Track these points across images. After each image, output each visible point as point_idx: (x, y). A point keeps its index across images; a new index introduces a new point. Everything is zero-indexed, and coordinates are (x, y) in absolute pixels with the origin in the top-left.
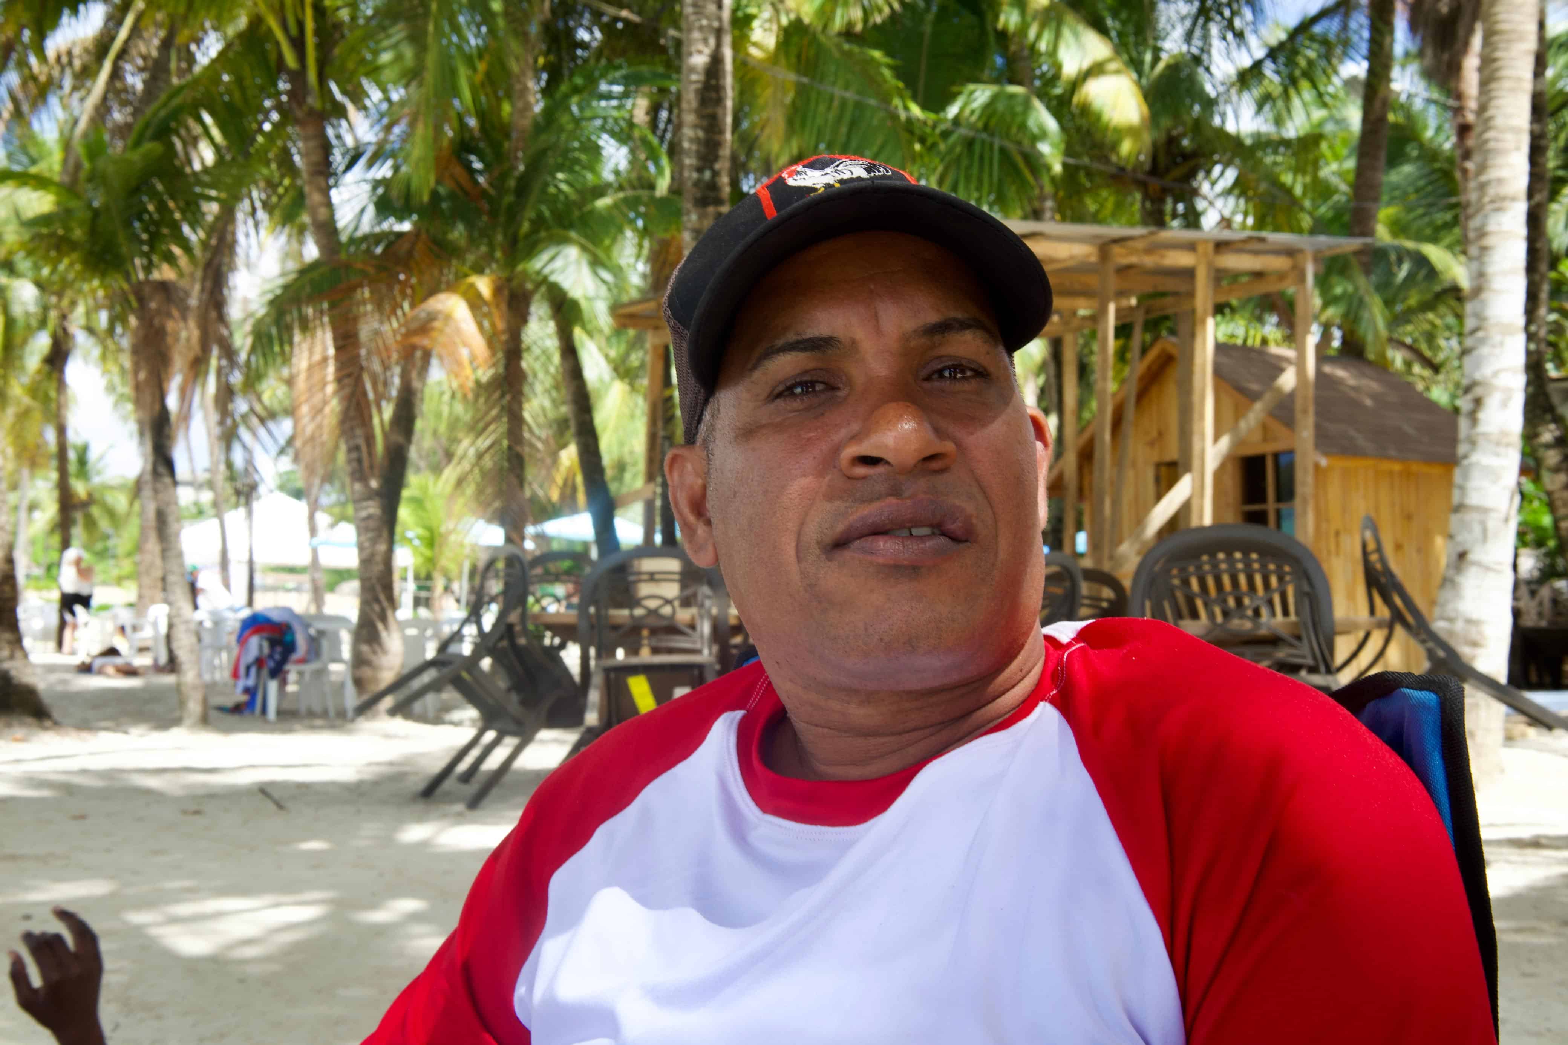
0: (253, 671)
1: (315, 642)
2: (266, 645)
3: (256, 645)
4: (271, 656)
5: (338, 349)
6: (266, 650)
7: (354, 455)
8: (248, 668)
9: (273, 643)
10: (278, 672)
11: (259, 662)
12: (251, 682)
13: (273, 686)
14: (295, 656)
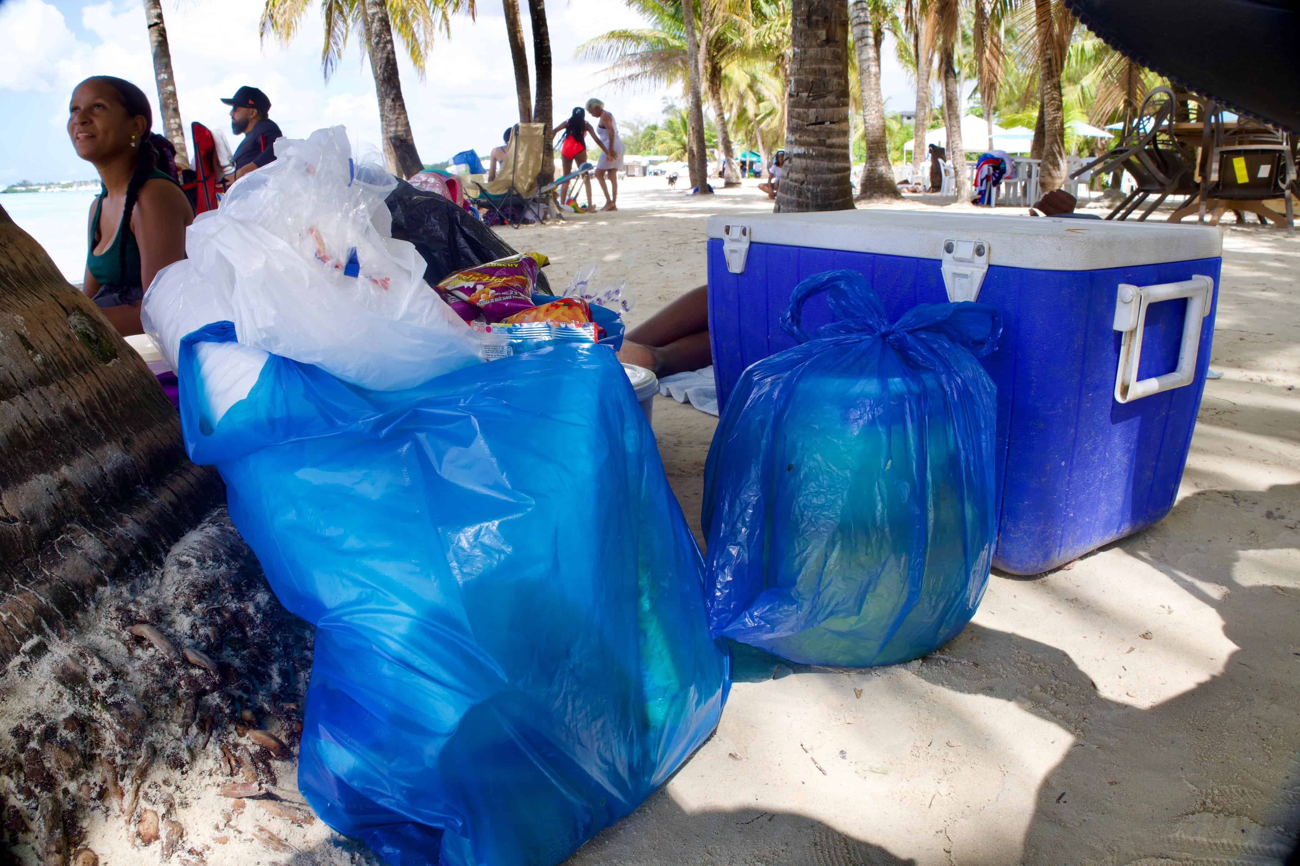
0: (985, 182)
1: (1015, 168)
2: (991, 168)
3: (986, 169)
4: (993, 174)
5: (1038, 7)
6: (991, 172)
7: (1047, 64)
8: (982, 181)
9: (995, 168)
10: (997, 183)
11: (987, 177)
12: (983, 188)
13: (994, 190)
14: (1005, 175)
